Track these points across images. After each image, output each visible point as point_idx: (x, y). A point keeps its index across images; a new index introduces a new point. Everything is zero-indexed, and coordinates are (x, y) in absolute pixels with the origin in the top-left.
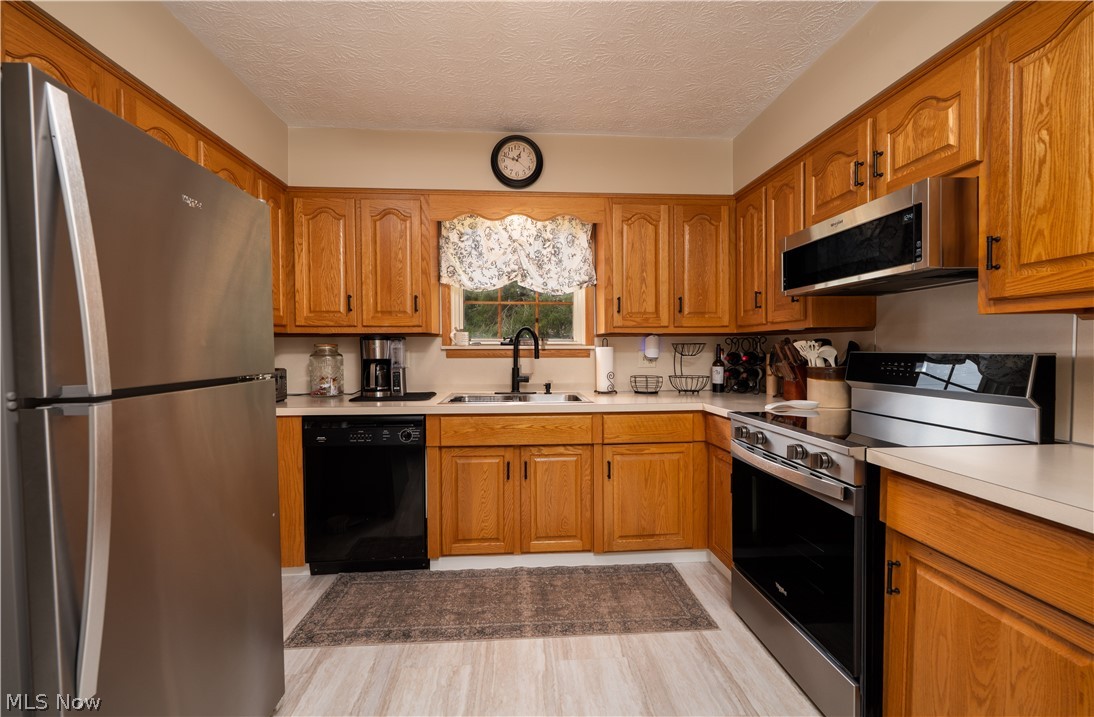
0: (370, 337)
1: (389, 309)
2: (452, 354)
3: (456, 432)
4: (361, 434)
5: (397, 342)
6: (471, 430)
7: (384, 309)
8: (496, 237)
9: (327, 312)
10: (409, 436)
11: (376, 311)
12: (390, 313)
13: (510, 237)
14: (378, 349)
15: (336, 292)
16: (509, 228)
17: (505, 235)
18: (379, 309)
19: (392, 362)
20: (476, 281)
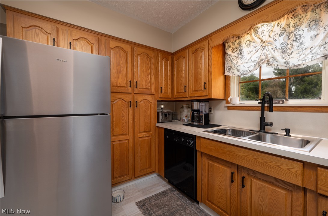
0: (192, 101)
1: (197, 90)
2: (230, 108)
3: (206, 147)
4: (176, 138)
5: (202, 103)
6: (212, 147)
7: (195, 90)
8: (253, 44)
9: (180, 93)
10: (189, 143)
11: (193, 91)
12: (197, 91)
13: (262, 41)
14: (196, 106)
15: (182, 85)
16: (261, 36)
17: (259, 41)
18: (194, 90)
19: (200, 111)
20: (241, 71)
